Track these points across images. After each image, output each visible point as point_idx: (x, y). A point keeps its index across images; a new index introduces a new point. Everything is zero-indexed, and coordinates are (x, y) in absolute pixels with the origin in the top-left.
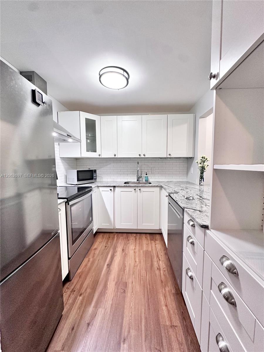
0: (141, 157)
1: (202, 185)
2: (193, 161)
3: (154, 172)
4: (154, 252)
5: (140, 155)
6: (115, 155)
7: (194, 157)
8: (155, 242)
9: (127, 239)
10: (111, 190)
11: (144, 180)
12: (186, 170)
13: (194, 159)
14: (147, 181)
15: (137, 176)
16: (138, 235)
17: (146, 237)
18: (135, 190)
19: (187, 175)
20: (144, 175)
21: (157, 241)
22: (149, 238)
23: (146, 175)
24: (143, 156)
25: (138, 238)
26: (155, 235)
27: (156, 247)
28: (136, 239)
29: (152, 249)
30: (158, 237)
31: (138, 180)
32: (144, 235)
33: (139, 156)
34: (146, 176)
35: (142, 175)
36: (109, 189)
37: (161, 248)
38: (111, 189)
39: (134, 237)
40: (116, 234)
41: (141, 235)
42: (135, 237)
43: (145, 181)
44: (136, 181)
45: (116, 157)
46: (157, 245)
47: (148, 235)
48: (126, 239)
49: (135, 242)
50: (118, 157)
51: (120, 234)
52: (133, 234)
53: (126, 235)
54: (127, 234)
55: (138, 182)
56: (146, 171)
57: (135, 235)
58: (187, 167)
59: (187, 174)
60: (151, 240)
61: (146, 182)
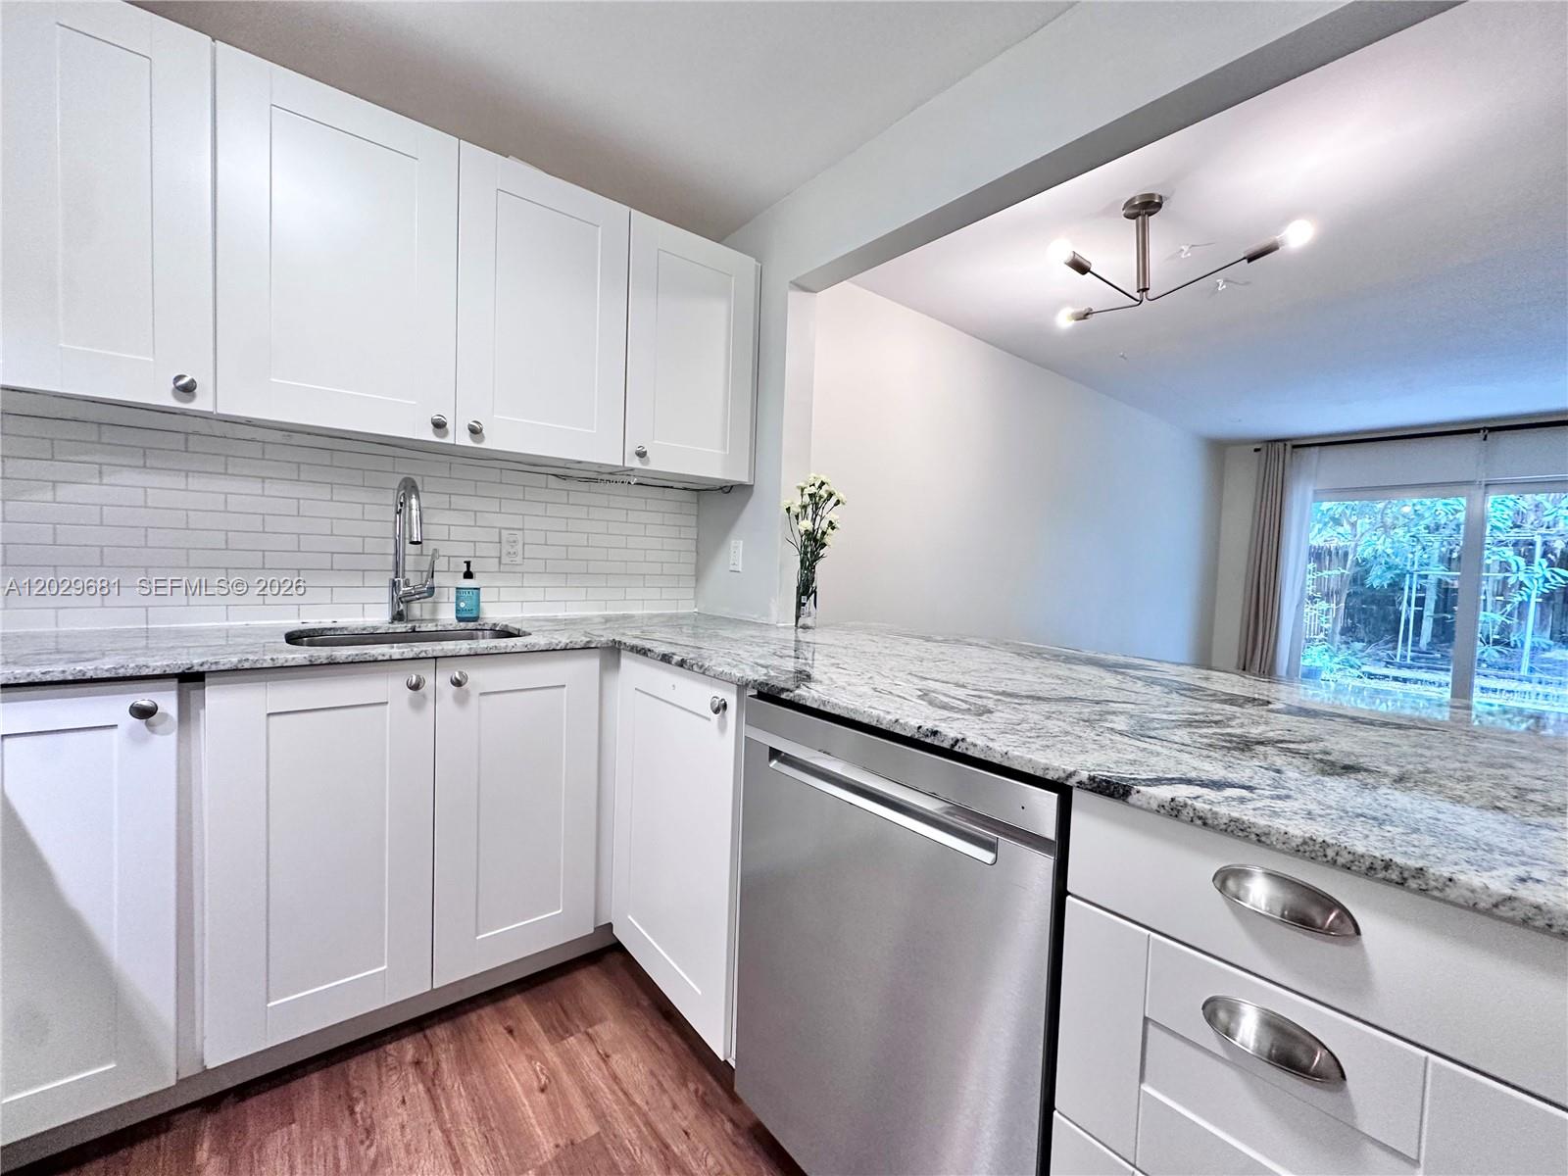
0: (449, 440)
1: (805, 627)
2: (747, 501)
3: (518, 560)
4: (627, 1132)
5: (439, 425)
6: (188, 390)
7: (752, 486)
8: (591, 1038)
9: (346, 1127)
10: (144, 713)
11: (453, 616)
12: (692, 557)
13: (752, 491)
14: (475, 619)
15: (394, 585)
16: (441, 1032)
17: (510, 1023)
18: (415, 687)
19: (697, 580)
20: (448, 582)
21: (601, 1020)
22: (533, 1026)
23: (468, 575)
24: (465, 440)
25: (444, 1066)
26: (561, 982)
27: (615, 1078)
28: (432, 1083)
29: (600, 1116)
30: (592, 988)
31: (398, 617)
32: (487, 1012)
33: (429, 435)
34: (468, 583)
35: (438, 580)
36: (115, 707)
37: (652, 1073)
38: (144, 700)
39: (411, 1074)
40: (208, 1124)
41: (464, 1019)
42: (417, 1063)
43: (460, 620)
44: (387, 618)
45: (201, 403)
46: (616, 1059)
47: (516, 1003)
48: (333, 1124)
49: (437, 1110)
50: (223, 410)
51: (253, 1102)
52: (391, 1048)
53: (326, 1088)
54: (335, 1069)
55: (400, 627)
56: (466, 551)
57: (409, 1048)
58: (697, 540)
59: (699, 574)
60: (558, 1031)
61: (471, 625)
